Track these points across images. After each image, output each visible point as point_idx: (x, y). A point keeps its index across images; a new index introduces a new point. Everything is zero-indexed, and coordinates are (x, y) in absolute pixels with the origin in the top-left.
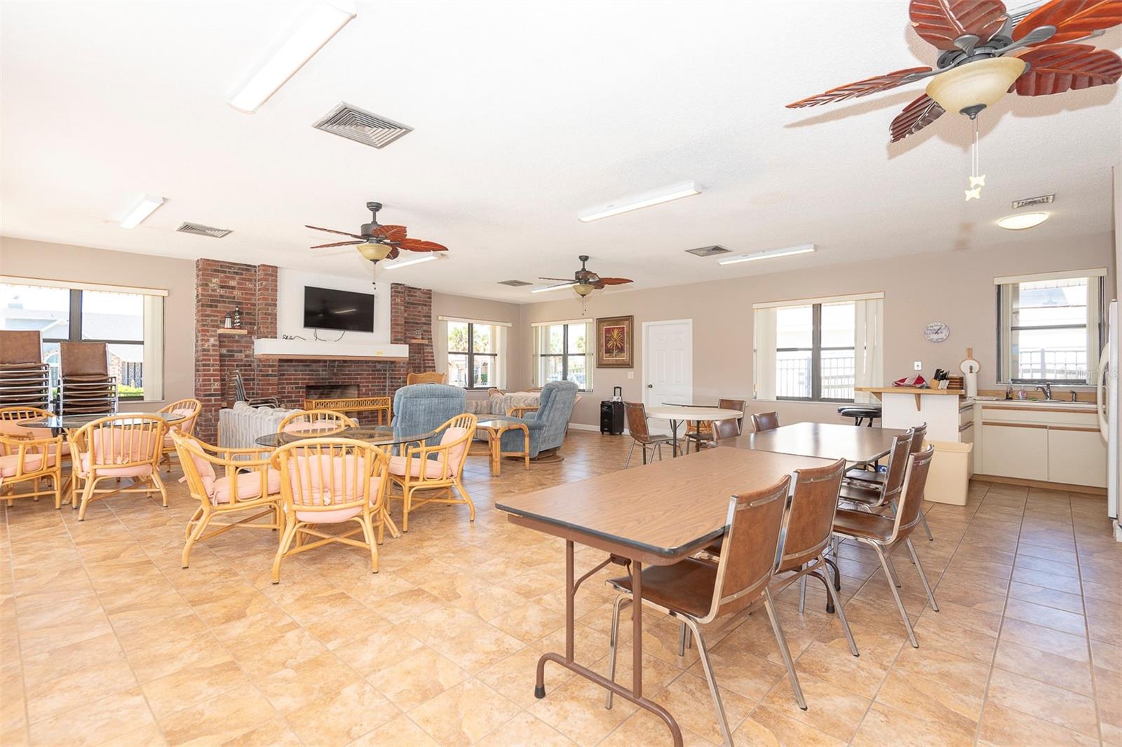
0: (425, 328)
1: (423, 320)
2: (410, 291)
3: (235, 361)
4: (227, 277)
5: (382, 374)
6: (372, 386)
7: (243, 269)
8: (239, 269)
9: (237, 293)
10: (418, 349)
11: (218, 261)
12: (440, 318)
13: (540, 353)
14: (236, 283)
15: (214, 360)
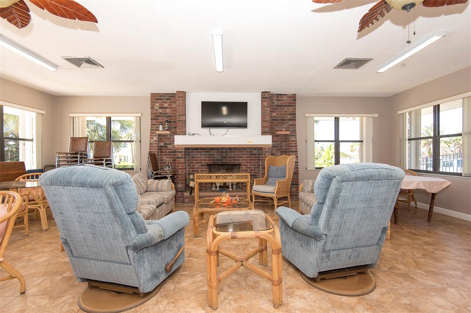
0: (291, 123)
1: (289, 117)
2: (278, 97)
3: (168, 149)
4: (163, 102)
5: (257, 157)
6: (250, 165)
7: (171, 97)
8: (169, 96)
9: (168, 111)
10: (285, 139)
11: (158, 94)
12: (307, 115)
13: (407, 138)
14: (167, 105)
15: (155, 149)
